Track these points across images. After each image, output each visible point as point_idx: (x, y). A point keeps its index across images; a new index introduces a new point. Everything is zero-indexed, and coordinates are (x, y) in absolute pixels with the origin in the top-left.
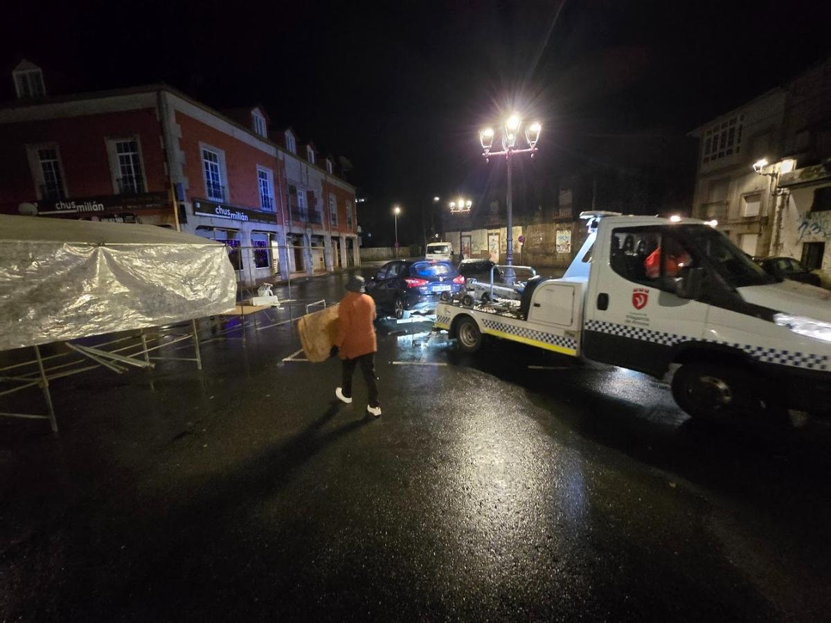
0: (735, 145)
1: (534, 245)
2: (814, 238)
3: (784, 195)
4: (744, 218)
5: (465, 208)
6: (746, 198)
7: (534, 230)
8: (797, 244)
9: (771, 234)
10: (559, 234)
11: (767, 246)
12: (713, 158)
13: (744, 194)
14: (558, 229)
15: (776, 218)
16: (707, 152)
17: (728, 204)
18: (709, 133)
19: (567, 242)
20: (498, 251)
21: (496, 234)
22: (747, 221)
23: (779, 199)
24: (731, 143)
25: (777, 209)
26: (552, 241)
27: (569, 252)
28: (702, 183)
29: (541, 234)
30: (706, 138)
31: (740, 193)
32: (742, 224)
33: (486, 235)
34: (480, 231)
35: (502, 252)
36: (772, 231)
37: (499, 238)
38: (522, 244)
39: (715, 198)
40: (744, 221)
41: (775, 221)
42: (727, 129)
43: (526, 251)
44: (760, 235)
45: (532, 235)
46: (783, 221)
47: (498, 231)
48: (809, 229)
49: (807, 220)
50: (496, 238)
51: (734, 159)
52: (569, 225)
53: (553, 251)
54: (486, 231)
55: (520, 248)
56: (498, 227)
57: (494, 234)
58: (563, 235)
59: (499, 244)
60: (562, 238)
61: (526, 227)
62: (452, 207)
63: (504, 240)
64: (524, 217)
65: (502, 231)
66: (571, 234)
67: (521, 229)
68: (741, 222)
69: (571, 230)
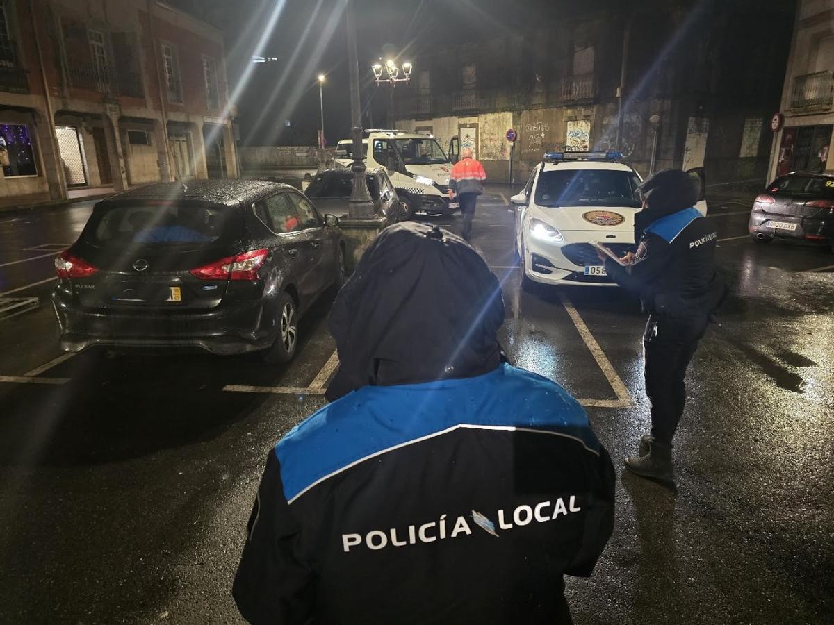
1: (532, 146)
5: (400, 74)
7: (532, 121)
10: (571, 127)
14: (570, 119)
19: (584, 141)
21: (472, 126)
26: (561, 140)
28: (803, 36)
29: (542, 127)
33: (456, 127)
34: (445, 119)
35: (481, 159)
37: (477, 132)
38: (512, 144)
39: (819, 64)
43: (517, 158)
45: (530, 128)
47: (474, 120)
50: (472, 132)
52: (588, 112)
54: (456, 120)
55: (509, 149)
56: (475, 113)
57: (468, 126)
58: (577, 129)
59: (477, 144)
60: (575, 134)
61: (520, 113)
62: (378, 72)
63: (485, 137)
64: (516, 96)
65: (479, 120)
66: (589, 127)
67: (511, 118)
69: (591, 121)
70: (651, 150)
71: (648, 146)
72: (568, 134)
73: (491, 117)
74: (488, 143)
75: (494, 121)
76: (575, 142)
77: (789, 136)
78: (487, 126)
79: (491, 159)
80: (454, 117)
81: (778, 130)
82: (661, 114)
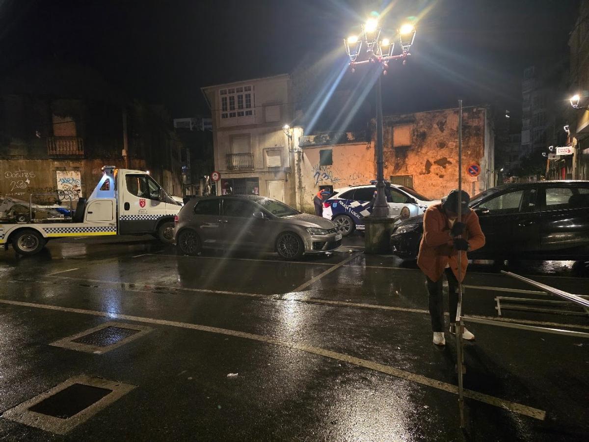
0: (253, 109)
1: (13, 192)
2: (325, 183)
3: (299, 152)
4: (269, 167)
6: (267, 152)
8: (315, 187)
9: (295, 180)
10: (60, 176)
11: (293, 189)
12: (233, 115)
13: (265, 149)
14: (58, 169)
15: (296, 169)
16: (225, 109)
17: (252, 155)
18: (224, 92)
22: (273, 170)
23: (296, 155)
24: (248, 106)
25: (296, 162)
28: (222, 135)
29: (27, 175)
30: (220, 96)
31: (262, 148)
32: (269, 172)
36: (295, 178)
40: (270, 170)
41: (296, 171)
42: (243, 93)
44: (287, 181)
45: (10, 175)
48: (321, 177)
49: (319, 170)
58: (66, 177)
60: (65, 181)
66: (80, 176)
68: (268, 170)
69: (80, 171)
72: (58, 180)
76: (67, 187)
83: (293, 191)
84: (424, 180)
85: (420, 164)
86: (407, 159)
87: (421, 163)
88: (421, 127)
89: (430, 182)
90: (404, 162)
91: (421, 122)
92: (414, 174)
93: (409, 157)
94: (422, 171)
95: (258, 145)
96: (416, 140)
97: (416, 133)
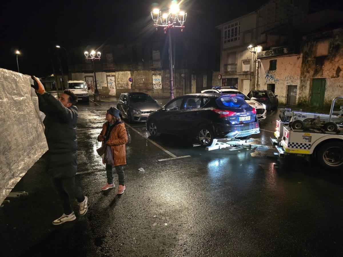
0: (238, 36)
1: (139, 84)
2: (271, 82)
3: (259, 62)
4: (243, 72)
5: (96, 56)
6: (243, 62)
7: (139, 74)
8: (265, 85)
9: (255, 80)
10: (154, 77)
11: (254, 85)
12: (229, 41)
13: (242, 60)
14: (153, 74)
15: (256, 73)
16: (226, 38)
17: (236, 65)
18: (226, 28)
19: (160, 82)
20: (115, 87)
21: (113, 76)
22: (245, 73)
23: (257, 63)
24: (236, 35)
25: (257, 69)
26: (151, 82)
27: (161, 88)
28: (224, 54)
29: (143, 77)
30: (224, 30)
31: (241, 60)
32: (243, 75)
33: (105, 76)
34: (100, 73)
35: (118, 88)
36: (255, 79)
37: (115, 78)
38: (131, 83)
39: (230, 61)
40: (244, 73)
41: (256, 74)
42: (234, 27)
43: (134, 88)
44: (251, 80)
45: (138, 77)
46: (259, 74)
47: (114, 74)
48: (269, 78)
49: (268, 74)
50: (113, 78)
51: (238, 43)
52: (160, 72)
53: (151, 88)
54: (105, 74)
55: (130, 85)
56: (114, 71)
57: (111, 76)
58: (156, 78)
59: (116, 83)
60: (156, 80)
61: (133, 72)
62: (87, 55)
63: (119, 80)
64: (131, 66)
65: (116, 74)
66: (161, 78)
67: (130, 73)
68: (242, 74)
69: (161, 75)
70: (183, 85)
71: (182, 84)
72: (153, 79)
73: (121, 73)
74: (121, 82)
75: (122, 74)
76: (156, 83)
77: (224, 81)
78: (119, 76)
79: (123, 88)
80: (104, 72)
81: (220, 79)
82: (185, 74)
83: (254, 86)
84: (334, 82)
85: (332, 70)
86: (323, 66)
87: (334, 69)
88: (337, 40)
89: (338, 84)
90: (321, 68)
91: (337, 36)
92: (327, 77)
93: (325, 64)
94: (333, 75)
95: (239, 58)
96: (332, 51)
97: (332, 46)
